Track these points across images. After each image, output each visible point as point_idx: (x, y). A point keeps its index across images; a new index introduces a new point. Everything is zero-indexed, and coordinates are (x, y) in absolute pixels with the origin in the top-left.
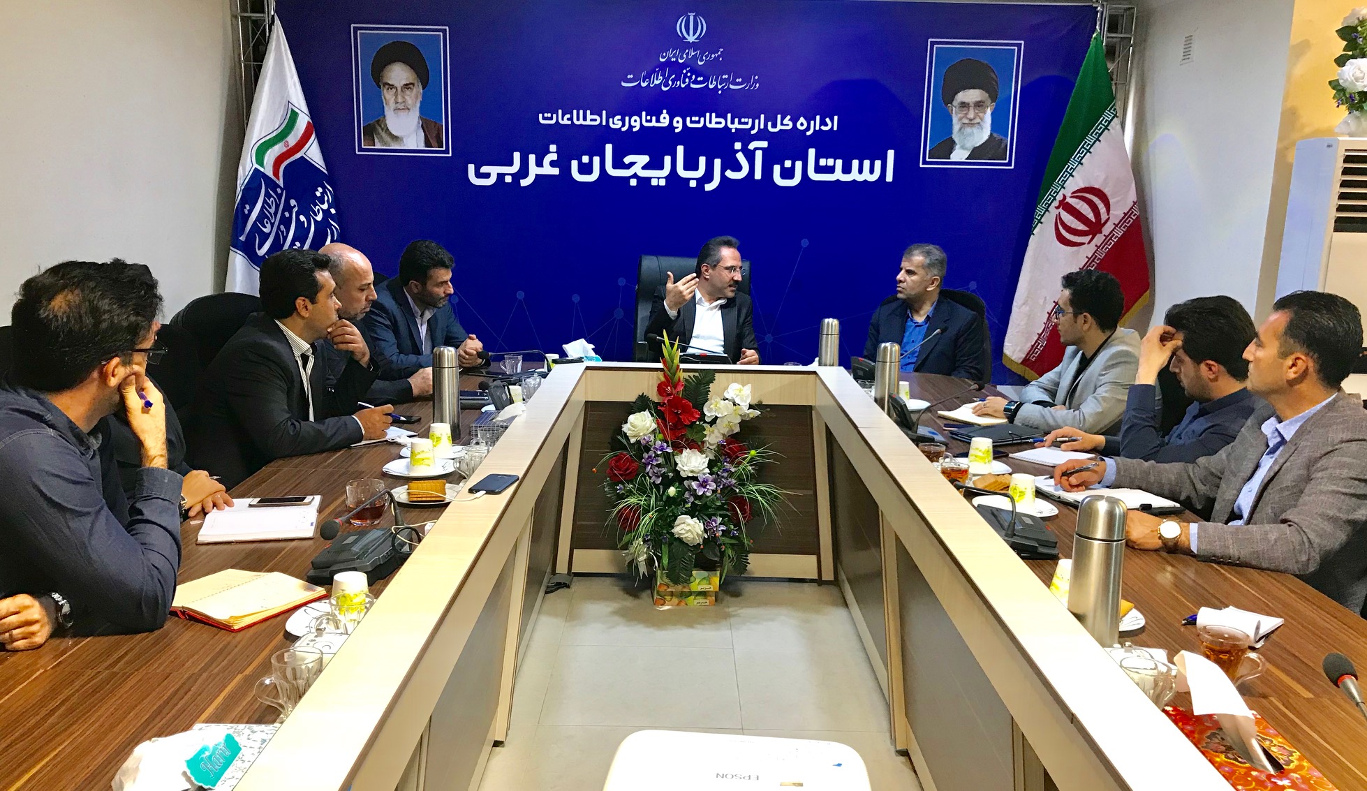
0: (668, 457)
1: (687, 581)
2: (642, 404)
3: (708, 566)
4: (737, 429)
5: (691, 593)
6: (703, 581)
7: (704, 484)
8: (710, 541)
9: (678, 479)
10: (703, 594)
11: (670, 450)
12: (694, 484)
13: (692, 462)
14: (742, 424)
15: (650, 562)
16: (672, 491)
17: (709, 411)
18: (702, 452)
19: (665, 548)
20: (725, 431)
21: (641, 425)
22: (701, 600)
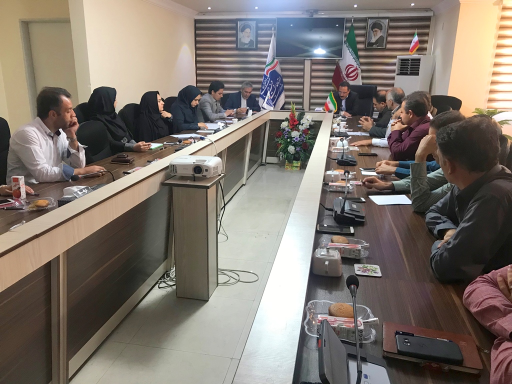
0: (290, 133)
1: (292, 163)
2: (287, 120)
3: (297, 159)
4: (308, 127)
5: (294, 166)
6: (296, 164)
7: (297, 139)
8: (297, 152)
9: (291, 138)
10: (297, 167)
11: (290, 131)
12: (294, 139)
13: (295, 134)
14: (310, 125)
15: (282, 157)
16: (289, 140)
17: (302, 122)
18: (299, 132)
19: (286, 154)
20: (305, 127)
21: (285, 125)
22: (296, 169)
